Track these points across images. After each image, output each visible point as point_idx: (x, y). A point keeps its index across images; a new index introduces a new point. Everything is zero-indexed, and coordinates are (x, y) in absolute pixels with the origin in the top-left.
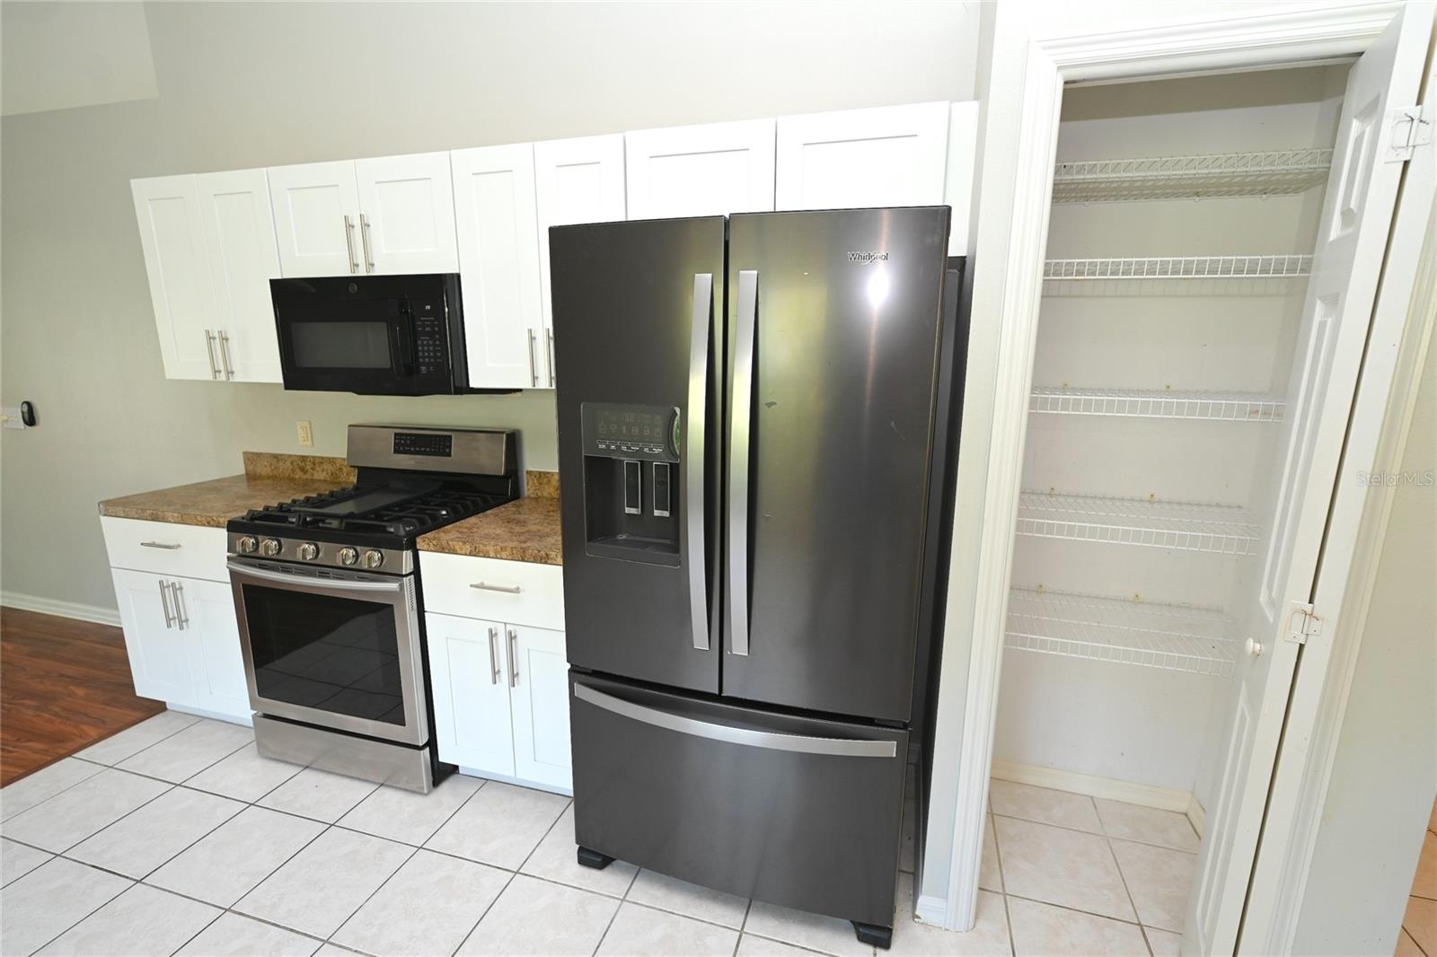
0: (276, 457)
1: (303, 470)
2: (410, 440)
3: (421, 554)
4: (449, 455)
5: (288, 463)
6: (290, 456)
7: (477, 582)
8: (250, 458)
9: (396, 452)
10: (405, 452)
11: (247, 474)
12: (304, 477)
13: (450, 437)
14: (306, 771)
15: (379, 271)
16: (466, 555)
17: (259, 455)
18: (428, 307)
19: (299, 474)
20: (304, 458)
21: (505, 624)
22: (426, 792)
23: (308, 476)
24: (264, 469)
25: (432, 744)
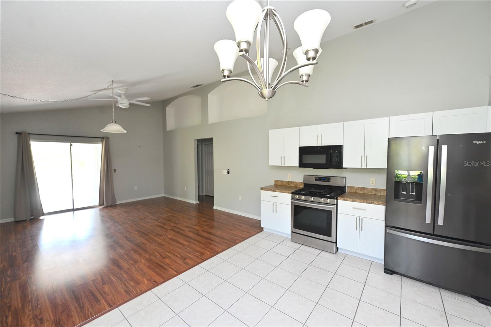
0: (282, 181)
1: (288, 184)
2: (319, 178)
3: (338, 201)
4: (330, 182)
5: (285, 183)
6: (286, 181)
7: (353, 207)
8: (276, 181)
9: (316, 181)
10: (318, 181)
11: (275, 185)
12: (289, 185)
13: (330, 178)
14: (303, 245)
15: (323, 145)
16: (351, 201)
17: (278, 181)
18: (337, 152)
19: (287, 185)
20: (289, 182)
21: (360, 217)
22: (335, 253)
23: (290, 185)
24: (279, 184)
25: (336, 243)
